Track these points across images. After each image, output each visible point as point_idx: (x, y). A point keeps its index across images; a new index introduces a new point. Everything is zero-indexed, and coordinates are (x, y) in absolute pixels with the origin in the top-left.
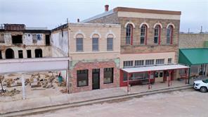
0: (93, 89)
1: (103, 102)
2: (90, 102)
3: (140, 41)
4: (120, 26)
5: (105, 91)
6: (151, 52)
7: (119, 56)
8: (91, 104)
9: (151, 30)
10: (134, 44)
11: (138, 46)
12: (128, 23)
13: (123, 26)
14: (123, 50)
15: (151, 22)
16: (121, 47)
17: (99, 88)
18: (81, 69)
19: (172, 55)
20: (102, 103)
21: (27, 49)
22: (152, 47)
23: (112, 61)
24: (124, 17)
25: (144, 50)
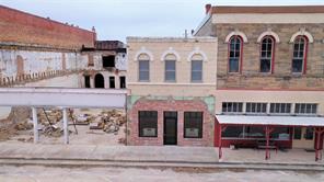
0: (165, 143)
1: (166, 168)
2: (144, 164)
3: (258, 67)
4: (216, 39)
5: (184, 151)
6: (284, 88)
7: (213, 92)
8: (145, 168)
9: (284, 45)
10: (245, 73)
11: (253, 76)
12: (233, 33)
13: (221, 40)
14: (222, 83)
15: (284, 30)
16: (218, 76)
17: (175, 143)
18: (146, 109)
20: (163, 168)
21: (120, 75)
22: (287, 78)
23: (199, 100)
24: (224, 25)
25: (266, 85)
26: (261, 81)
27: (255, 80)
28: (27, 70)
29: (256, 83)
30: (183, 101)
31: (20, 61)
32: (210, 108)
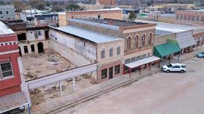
3: (134, 45)
6: (140, 51)
7: (123, 57)
8: (114, 90)
9: (140, 38)
10: (131, 48)
15: (140, 33)
16: (124, 51)
19: (150, 51)
21: (31, 44)
22: (140, 48)
23: (119, 61)
24: (127, 33)
29: (134, 51)
30: (115, 62)
32: (122, 63)
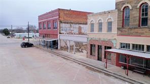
7: (116, 37)
11: (135, 28)
12: (124, 6)
14: (120, 32)
16: (118, 29)
17: (101, 61)
24: (121, 2)
25: (143, 33)
26: (140, 31)
27: (136, 30)
28: (83, 31)
29: (137, 33)
30: (104, 41)
31: (80, 29)
32: (114, 46)
